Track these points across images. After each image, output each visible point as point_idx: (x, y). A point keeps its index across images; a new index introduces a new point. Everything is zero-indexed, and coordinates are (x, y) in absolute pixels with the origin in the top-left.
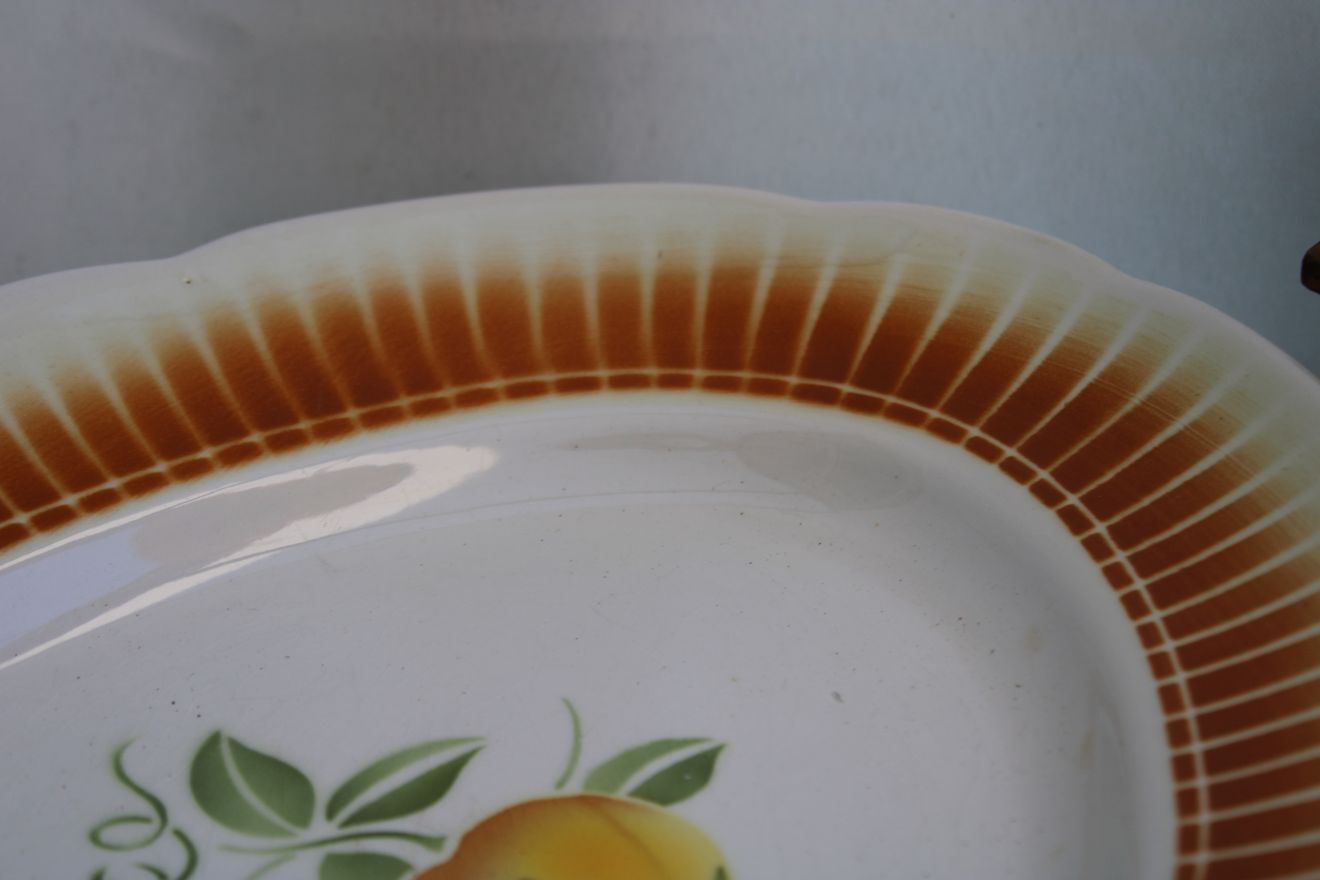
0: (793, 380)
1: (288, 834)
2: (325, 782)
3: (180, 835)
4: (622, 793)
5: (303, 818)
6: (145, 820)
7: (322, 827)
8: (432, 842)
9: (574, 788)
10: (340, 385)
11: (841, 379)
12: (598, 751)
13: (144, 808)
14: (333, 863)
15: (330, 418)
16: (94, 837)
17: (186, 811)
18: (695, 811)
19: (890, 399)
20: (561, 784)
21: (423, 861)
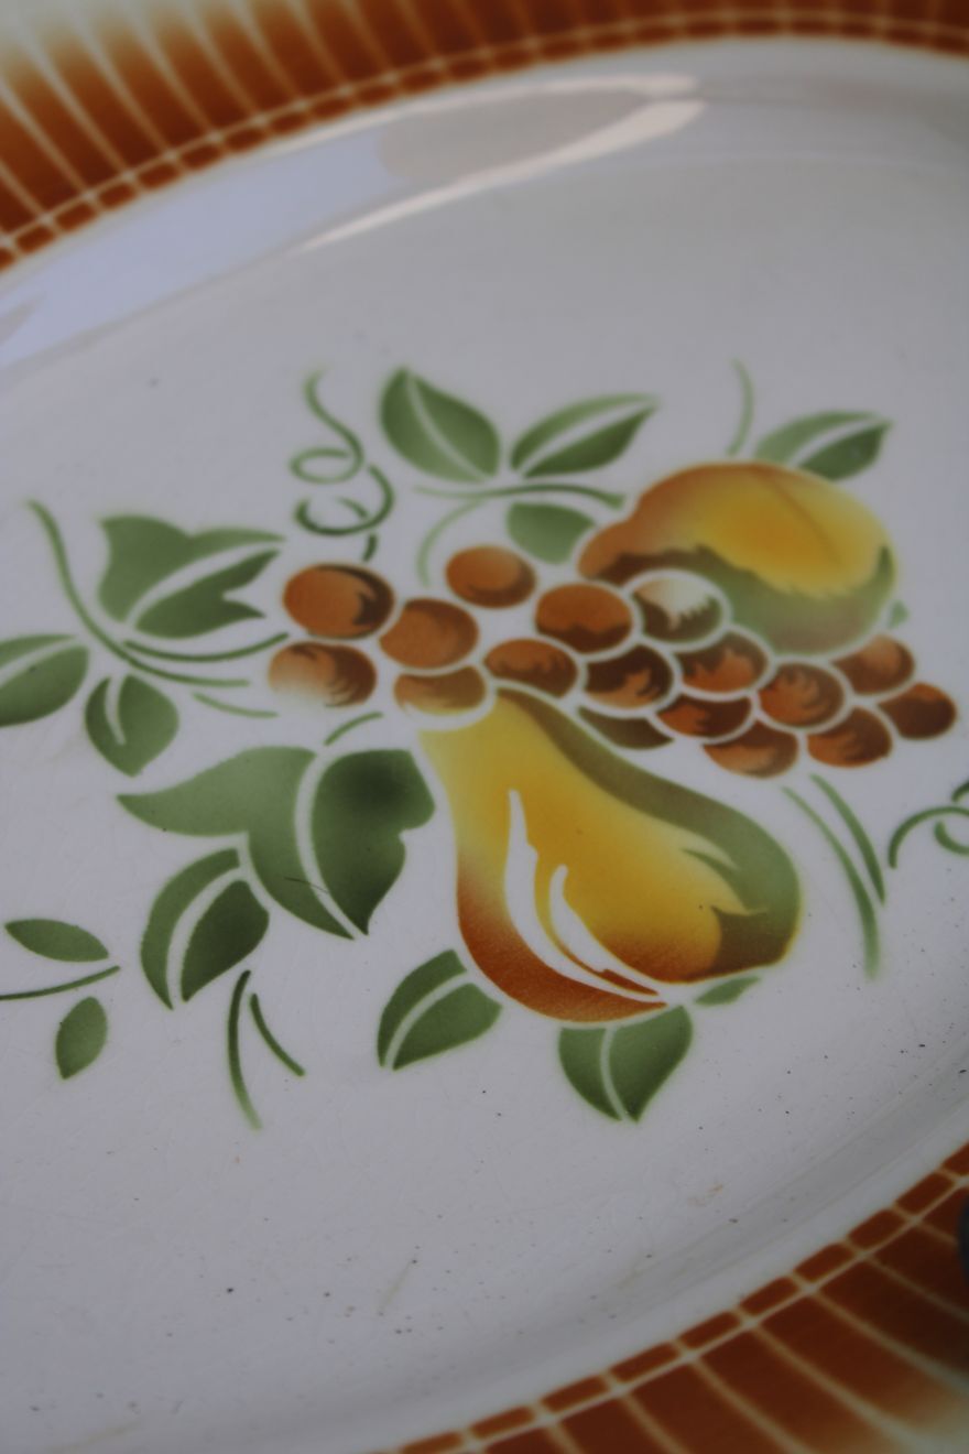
1: (477, 480)
2: (509, 431)
3: (376, 474)
4: (791, 465)
5: (489, 466)
6: (340, 454)
7: (507, 476)
8: (612, 500)
9: (746, 456)
12: (770, 420)
13: (338, 442)
14: (521, 512)
16: (296, 468)
17: (379, 450)
18: (861, 489)
20: (734, 449)
21: (605, 517)
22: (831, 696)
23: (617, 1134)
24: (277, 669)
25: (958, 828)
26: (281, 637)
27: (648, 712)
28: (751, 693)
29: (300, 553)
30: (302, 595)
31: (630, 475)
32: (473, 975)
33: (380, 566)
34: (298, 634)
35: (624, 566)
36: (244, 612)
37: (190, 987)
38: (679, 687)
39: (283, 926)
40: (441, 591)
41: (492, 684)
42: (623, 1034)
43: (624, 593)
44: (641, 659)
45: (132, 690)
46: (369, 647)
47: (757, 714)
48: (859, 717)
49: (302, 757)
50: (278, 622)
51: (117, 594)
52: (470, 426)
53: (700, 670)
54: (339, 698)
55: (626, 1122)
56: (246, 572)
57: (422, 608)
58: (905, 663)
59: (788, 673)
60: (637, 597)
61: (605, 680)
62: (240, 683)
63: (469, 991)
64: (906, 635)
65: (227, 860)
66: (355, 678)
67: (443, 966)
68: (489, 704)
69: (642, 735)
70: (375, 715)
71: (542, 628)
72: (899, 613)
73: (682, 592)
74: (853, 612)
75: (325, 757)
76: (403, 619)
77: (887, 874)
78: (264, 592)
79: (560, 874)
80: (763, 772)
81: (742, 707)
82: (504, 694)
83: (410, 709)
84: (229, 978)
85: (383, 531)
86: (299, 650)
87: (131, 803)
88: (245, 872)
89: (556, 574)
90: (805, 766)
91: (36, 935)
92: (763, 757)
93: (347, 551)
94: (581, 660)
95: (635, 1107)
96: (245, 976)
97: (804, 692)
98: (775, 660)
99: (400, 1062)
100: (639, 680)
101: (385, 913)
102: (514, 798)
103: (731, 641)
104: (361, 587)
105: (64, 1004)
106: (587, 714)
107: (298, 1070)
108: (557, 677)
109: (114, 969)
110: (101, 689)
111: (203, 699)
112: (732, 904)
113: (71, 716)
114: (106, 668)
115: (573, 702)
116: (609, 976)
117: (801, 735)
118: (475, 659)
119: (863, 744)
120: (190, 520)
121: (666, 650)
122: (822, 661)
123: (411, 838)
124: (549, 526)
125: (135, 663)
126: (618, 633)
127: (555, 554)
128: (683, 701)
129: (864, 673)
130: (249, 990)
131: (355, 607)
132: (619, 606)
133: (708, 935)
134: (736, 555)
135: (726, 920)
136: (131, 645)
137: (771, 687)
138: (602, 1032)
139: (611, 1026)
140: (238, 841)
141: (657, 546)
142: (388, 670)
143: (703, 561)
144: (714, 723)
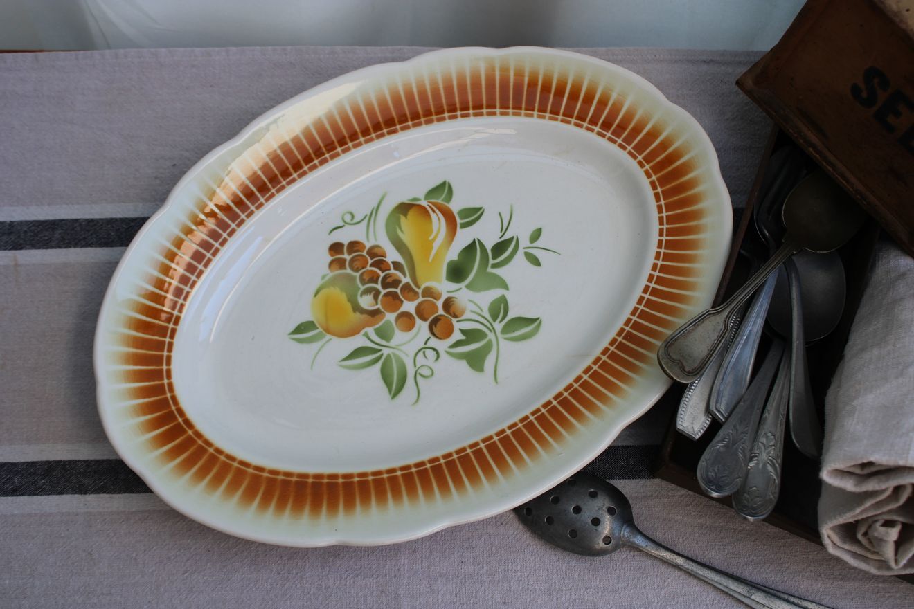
0: (190, 432)
1: (393, 353)
4: (320, 329)
5: (389, 356)
6: (420, 374)
7: (385, 352)
8: (366, 335)
9: (328, 337)
10: (309, 490)
11: (179, 423)
12: (315, 346)
13: (419, 378)
14: (388, 340)
15: (317, 480)
16: (432, 374)
17: (411, 373)
18: (308, 317)
19: (174, 408)
20: (330, 340)
21: (370, 331)
22: (352, 260)
23: (449, 179)
24: (463, 312)
25: (348, 218)
26: (458, 321)
27: (392, 271)
28: (368, 268)
29: (442, 345)
30: (449, 332)
31: (359, 341)
32: (459, 221)
33: (427, 334)
34: (454, 321)
35: (375, 313)
36: (463, 332)
37: (511, 240)
38: (382, 275)
39: (489, 247)
40: (418, 321)
41: (420, 291)
42: (438, 199)
43: (379, 306)
44: (385, 286)
45: (495, 320)
46: (441, 312)
47: (370, 262)
48: (349, 253)
49: (468, 287)
50: (457, 326)
51: (487, 348)
52: (386, 376)
53: (375, 278)
54: (453, 299)
55: (447, 181)
56: (458, 344)
57: (425, 319)
58: (331, 264)
59: (357, 270)
60: (377, 304)
61: (396, 283)
62: (472, 311)
63: (461, 219)
64: (326, 270)
65: (494, 266)
66: (448, 304)
67: (464, 226)
68: (423, 287)
69: (397, 265)
70: (448, 292)
71: (402, 302)
72: (323, 277)
73: (366, 302)
74: (332, 282)
75: (463, 285)
76: (430, 317)
77: (369, 214)
78: (457, 336)
79: (431, 238)
80: (378, 246)
81: (371, 266)
82: (419, 287)
83: (440, 292)
84: (504, 238)
85: (422, 346)
86: (456, 316)
87: (506, 288)
88: (491, 261)
89: (390, 317)
90: (368, 245)
91: (536, 262)
92: (376, 250)
93: (434, 342)
94: (398, 290)
95: (444, 183)
96: (501, 238)
97: (357, 264)
98: (357, 275)
99: (481, 208)
100: (389, 280)
101: (469, 242)
102: (430, 260)
103: (363, 284)
104: (435, 330)
105: (535, 245)
106: (405, 275)
107: (500, 214)
108: (407, 288)
109: (525, 248)
110: (500, 322)
111: (482, 310)
112: (403, 218)
113: (510, 316)
114: (498, 326)
115: (405, 280)
116: (434, 212)
117: (364, 253)
118: (421, 299)
119: (354, 246)
120: (464, 363)
121: (379, 286)
122: (348, 271)
123: (455, 257)
124: (384, 334)
125: (492, 325)
126: (386, 295)
127: (388, 322)
128: (383, 271)
129: (341, 264)
130: (501, 234)
131: (439, 324)
132: (382, 304)
133: (411, 213)
134: (349, 306)
135: (405, 215)
136: (491, 331)
137: (363, 268)
138: (443, 200)
139: (439, 201)
140: (490, 270)
141: (365, 316)
142: (440, 304)
143: (357, 308)
144: (380, 264)
